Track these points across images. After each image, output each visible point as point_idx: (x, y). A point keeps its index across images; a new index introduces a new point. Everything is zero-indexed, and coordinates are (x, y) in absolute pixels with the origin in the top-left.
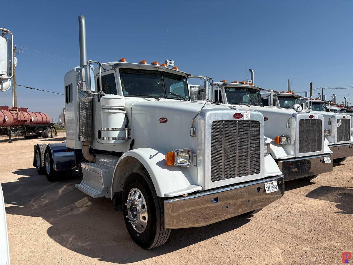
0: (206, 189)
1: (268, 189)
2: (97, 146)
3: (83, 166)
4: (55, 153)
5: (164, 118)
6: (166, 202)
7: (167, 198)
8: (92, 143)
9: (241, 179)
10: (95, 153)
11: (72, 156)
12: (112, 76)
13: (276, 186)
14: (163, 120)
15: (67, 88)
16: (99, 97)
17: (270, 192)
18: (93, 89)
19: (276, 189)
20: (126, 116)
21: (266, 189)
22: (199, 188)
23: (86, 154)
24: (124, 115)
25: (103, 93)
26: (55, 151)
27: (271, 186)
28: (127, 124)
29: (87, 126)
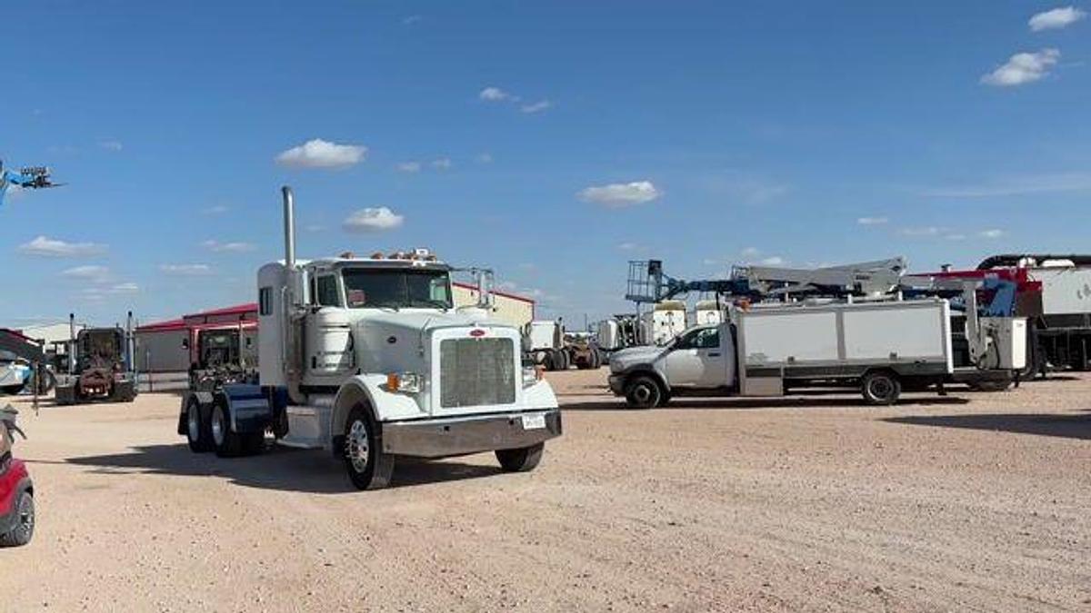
0: (434, 415)
1: (528, 423)
2: (312, 380)
3: (290, 410)
4: (234, 402)
5: (392, 338)
6: (384, 425)
7: (386, 421)
8: (302, 375)
10: (308, 391)
11: (264, 408)
12: (332, 279)
14: (392, 340)
15: (261, 291)
16: (314, 311)
18: (307, 300)
19: (541, 425)
20: (351, 335)
21: (524, 423)
22: (426, 415)
23: (294, 394)
24: (347, 334)
25: (319, 306)
26: (233, 398)
27: (533, 421)
28: (351, 346)
29: (296, 352)
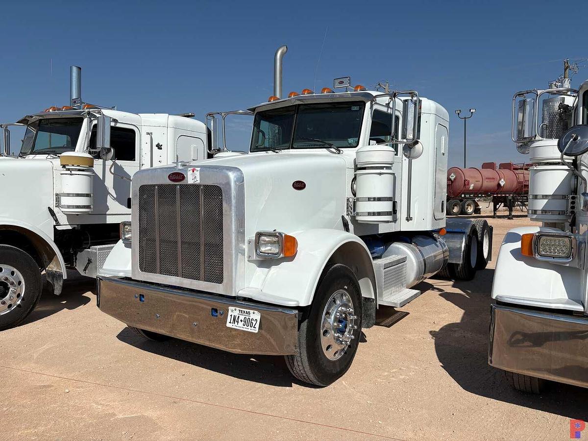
1: (234, 320)
9: (187, 283)
13: (254, 322)
17: (236, 328)
19: (252, 328)
21: (229, 317)
27: (242, 317)
